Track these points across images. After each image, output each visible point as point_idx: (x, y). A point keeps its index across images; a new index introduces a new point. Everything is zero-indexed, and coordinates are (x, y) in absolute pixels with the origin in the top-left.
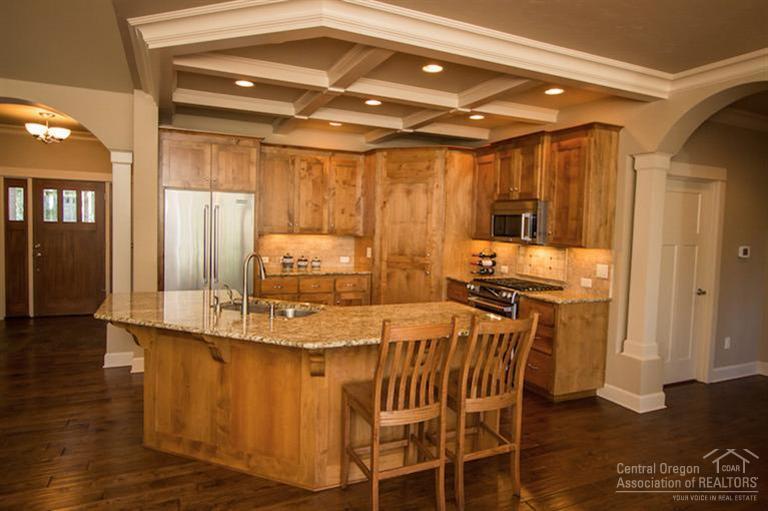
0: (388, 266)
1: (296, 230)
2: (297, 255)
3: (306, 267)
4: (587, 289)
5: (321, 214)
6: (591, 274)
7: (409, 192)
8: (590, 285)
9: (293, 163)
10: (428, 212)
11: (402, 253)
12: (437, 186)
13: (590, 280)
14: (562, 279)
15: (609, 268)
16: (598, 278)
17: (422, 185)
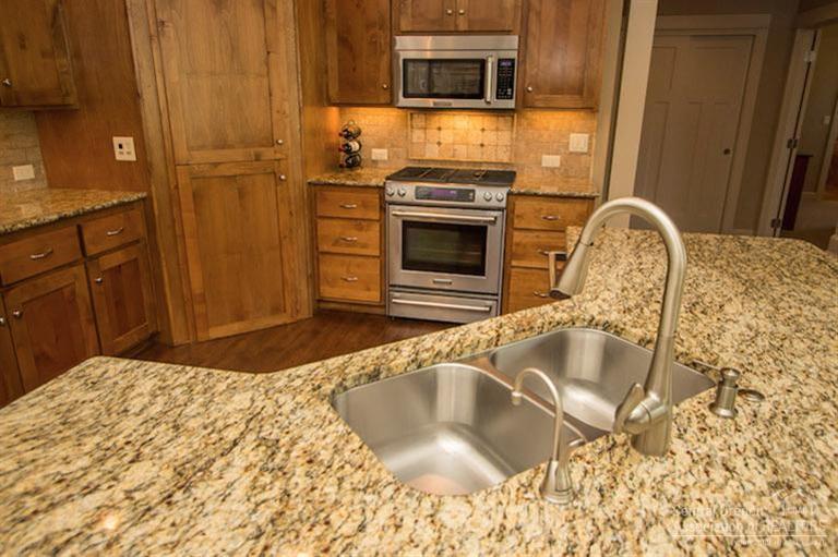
4: (552, 170)
6: (560, 147)
8: (557, 164)
11: (222, 142)
13: (558, 157)
14: (506, 160)
15: (590, 138)
16: (571, 153)
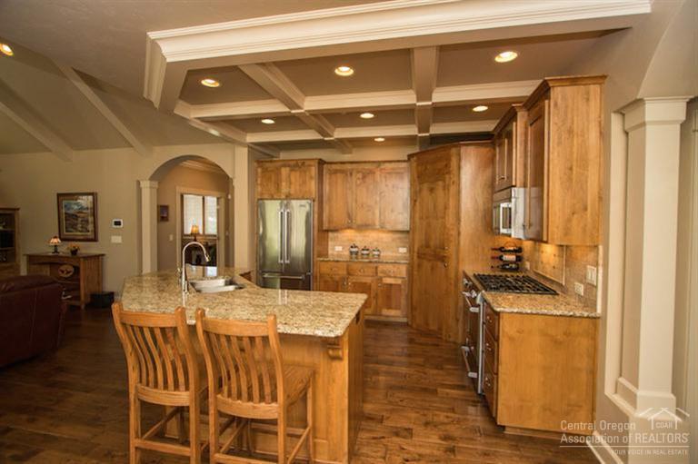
0: (419, 257)
1: (354, 226)
2: (361, 245)
3: (368, 254)
4: (580, 297)
5: (374, 214)
6: (583, 278)
7: (432, 190)
8: (582, 292)
9: (351, 174)
10: (446, 208)
11: (428, 246)
12: (453, 183)
13: (582, 286)
16: (588, 283)
17: (440, 183)
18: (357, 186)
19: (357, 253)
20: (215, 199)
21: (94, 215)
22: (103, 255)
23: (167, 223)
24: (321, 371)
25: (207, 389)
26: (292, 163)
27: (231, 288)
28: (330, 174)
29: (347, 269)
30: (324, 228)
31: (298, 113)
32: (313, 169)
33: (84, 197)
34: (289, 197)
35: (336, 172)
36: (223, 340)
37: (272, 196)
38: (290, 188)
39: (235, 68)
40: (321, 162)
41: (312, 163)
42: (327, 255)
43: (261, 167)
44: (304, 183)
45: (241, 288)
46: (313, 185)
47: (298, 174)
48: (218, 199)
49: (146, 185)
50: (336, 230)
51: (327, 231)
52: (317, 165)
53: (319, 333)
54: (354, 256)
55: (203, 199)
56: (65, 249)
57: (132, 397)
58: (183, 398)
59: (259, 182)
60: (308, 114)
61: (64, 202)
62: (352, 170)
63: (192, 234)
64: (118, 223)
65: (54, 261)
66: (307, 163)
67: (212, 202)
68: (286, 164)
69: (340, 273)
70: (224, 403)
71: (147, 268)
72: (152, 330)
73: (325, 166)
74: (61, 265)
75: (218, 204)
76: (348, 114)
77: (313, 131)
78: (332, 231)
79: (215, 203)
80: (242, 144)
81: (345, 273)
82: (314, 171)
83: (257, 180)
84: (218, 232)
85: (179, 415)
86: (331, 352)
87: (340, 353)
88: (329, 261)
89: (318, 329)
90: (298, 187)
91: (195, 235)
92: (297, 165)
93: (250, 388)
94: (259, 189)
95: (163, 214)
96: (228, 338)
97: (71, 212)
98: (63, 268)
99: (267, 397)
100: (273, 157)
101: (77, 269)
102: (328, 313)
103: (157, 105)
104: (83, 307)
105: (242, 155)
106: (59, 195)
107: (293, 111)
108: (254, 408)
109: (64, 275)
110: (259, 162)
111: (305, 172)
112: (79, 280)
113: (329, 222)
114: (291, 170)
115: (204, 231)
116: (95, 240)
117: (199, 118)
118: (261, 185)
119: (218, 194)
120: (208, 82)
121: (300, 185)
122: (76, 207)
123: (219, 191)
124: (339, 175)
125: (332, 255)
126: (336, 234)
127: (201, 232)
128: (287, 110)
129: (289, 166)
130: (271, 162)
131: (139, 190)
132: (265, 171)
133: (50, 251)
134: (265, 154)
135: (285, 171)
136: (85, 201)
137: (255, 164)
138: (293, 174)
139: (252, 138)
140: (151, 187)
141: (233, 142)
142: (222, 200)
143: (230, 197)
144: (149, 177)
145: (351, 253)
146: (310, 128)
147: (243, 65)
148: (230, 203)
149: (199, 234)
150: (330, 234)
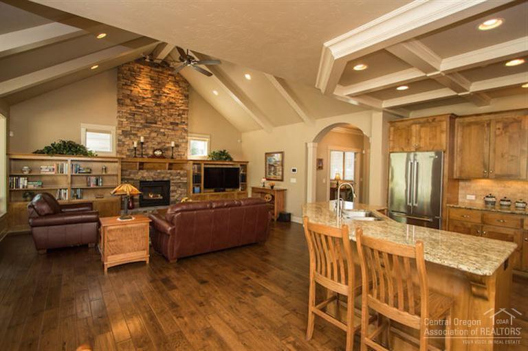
1: (492, 176)
2: (499, 196)
3: (509, 206)
9: (489, 125)
18: (496, 136)
19: (494, 203)
20: (353, 154)
21: (282, 165)
22: (286, 190)
23: (322, 171)
24: (462, 304)
25: (361, 287)
26: (422, 121)
27: (371, 219)
28: (463, 127)
29: (482, 218)
30: (455, 177)
31: (434, 76)
32: (445, 123)
33: (276, 155)
34: (418, 149)
35: (469, 124)
36: (376, 254)
37: (403, 149)
38: (420, 142)
39: (384, 51)
40: (453, 117)
41: (443, 118)
42: (457, 202)
43: (394, 126)
44: (435, 136)
45: (379, 220)
46: (444, 139)
47: (428, 129)
48: (355, 154)
49: (310, 145)
50: (468, 179)
51: (458, 180)
52: (448, 120)
53: (464, 268)
54: (490, 206)
55: (344, 154)
56: (268, 185)
57: (311, 279)
58: (343, 289)
59: (391, 139)
60: (444, 74)
61: (268, 158)
62: (490, 120)
63: (335, 180)
64: (294, 170)
65: (262, 192)
66: (438, 119)
67: (350, 156)
68: (416, 121)
69: (472, 220)
70: (374, 302)
71: (310, 200)
72: (326, 237)
73: (457, 120)
74: (267, 193)
75: (355, 157)
76: (489, 65)
77: (448, 89)
78: (463, 180)
79: (353, 157)
80: (378, 110)
81: (478, 221)
82: (445, 125)
83: (389, 137)
84: (355, 178)
85: (336, 301)
86: (474, 289)
87: (486, 293)
88: (460, 208)
89: (462, 264)
90: (428, 141)
91: (337, 180)
92: (428, 121)
93: (396, 296)
94: (391, 144)
95: (320, 165)
96: (380, 253)
97: (272, 163)
98: (267, 196)
99: (411, 309)
100: (402, 117)
101: (273, 197)
102: (470, 252)
103: (323, 91)
104: (275, 219)
105: (378, 118)
106: (266, 154)
107: (428, 75)
108: (399, 314)
109: (267, 200)
110: (391, 123)
111: (436, 127)
112: (274, 204)
113: (461, 172)
114: (422, 127)
115: (344, 178)
116: (282, 180)
117: (349, 95)
118: (393, 141)
119: (356, 150)
120: (359, 67)
121: (430, 139)
122: (274, 161)
123: (356, 148)
124: (473, 127)
125: (463, 203)
126: (467, 184)
127: (342, 178)
128: (424, 74)
129: (419, 123)
130: (402, 121)
131: (307, 149)
132: (397, 129)
133: (261, 186)
134: (398, 116)
135: (415, 128)
136: (277, 157)
137: (389, 124)
138: (423, 129)
139: (387, 104)
140: (313, 147)
141: (371, 108)
142: (358, 155)
143: (364, 152)
144: (312, 140)
145: (487, 203)
146: (445, 87)
147: (389, 47)
148: (364, 156)
149: (340, 179)
150: (461, 184)
